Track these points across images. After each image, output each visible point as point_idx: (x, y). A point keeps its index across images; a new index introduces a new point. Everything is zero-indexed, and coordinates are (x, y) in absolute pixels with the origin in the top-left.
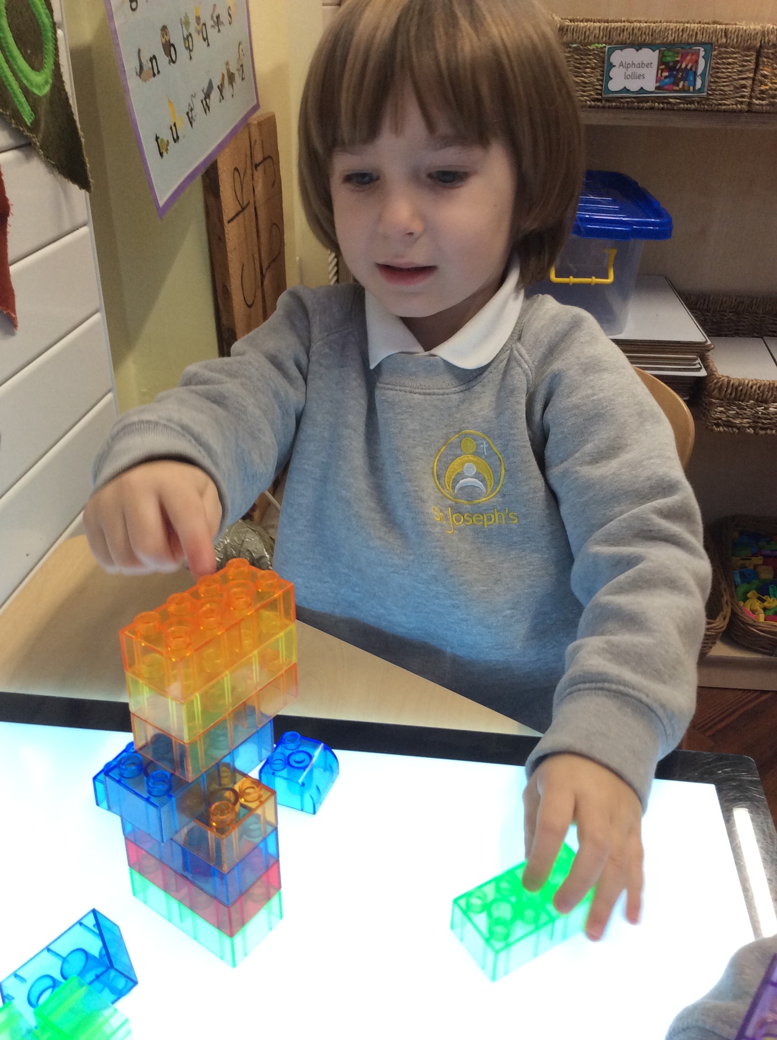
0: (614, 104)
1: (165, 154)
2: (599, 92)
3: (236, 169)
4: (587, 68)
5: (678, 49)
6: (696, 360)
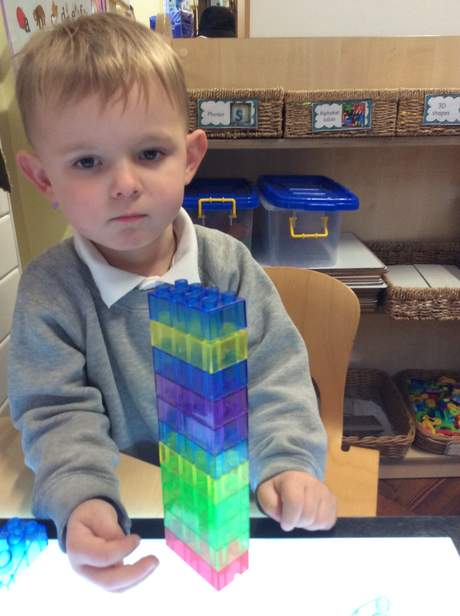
0: (319, 136)
2: (310, 129)
4: (302, 116)
5: (353, 103)
6: (378, 278)
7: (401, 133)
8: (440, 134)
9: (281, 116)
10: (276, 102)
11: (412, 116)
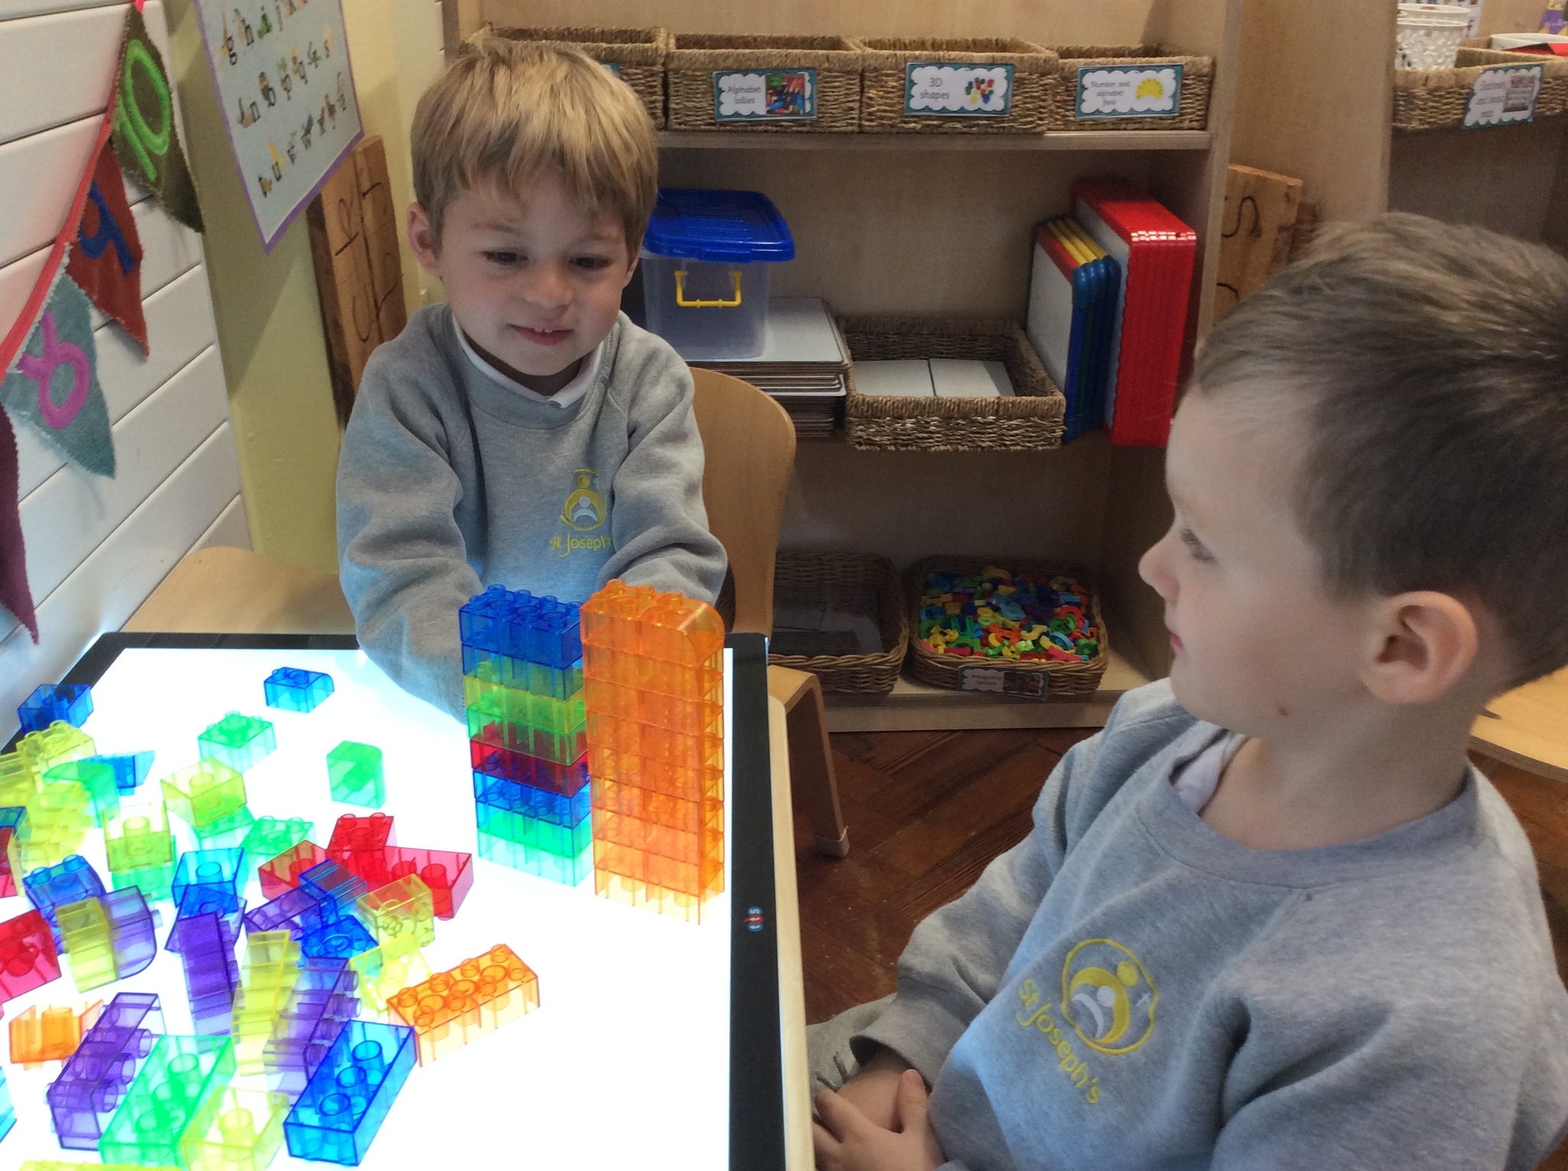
0: (728, 128)
1: (268, 193)
2: (712, 116)
3: (341, 200)
4: (697, 93)
5: (783, 74)
6: (833, 380)
7: (869, 128)
8: (935, 131)
9: (660, 93)
10: (650, 68)
11: (887, 98)
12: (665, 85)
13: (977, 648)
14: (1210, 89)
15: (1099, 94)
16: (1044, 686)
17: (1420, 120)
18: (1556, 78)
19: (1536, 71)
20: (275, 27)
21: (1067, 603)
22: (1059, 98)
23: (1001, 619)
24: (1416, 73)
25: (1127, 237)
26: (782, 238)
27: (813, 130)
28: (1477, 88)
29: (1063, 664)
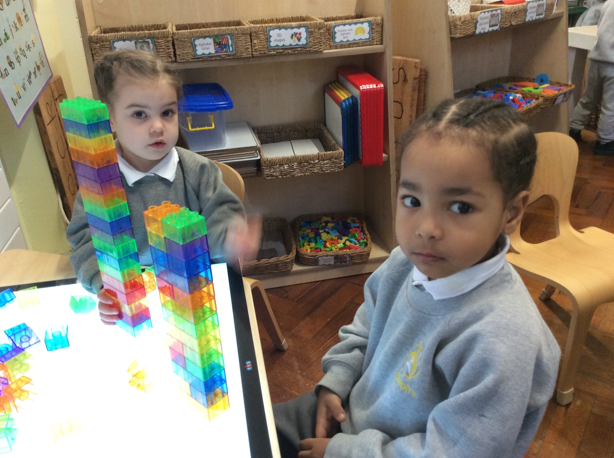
0: (201, 60)
1: (16, 104)
2: (194, 56)
3: (47, 103)
4: (187, 47)
5: (220, 37)
6: (255, 153)
7: (256, 55)
8: (282, 54)
9: (172, 48)
10: (167, 39)
11: (261, 43)
12: (173, 45)
13: (323, 248)
14: (382, 29)
15: (342, 34)
16: (349, 260)
17: (460, 33)
18: (507, 13)
19: (499, 11)
20: (11, 37)
21: (354, 227)
22: (326, 37)
23: (329, 236)
24: (456, 16)
25: (359, 88)
26: (227, 100)
27: (235, 58)
28: (479, 19)
29: (355, 251)
